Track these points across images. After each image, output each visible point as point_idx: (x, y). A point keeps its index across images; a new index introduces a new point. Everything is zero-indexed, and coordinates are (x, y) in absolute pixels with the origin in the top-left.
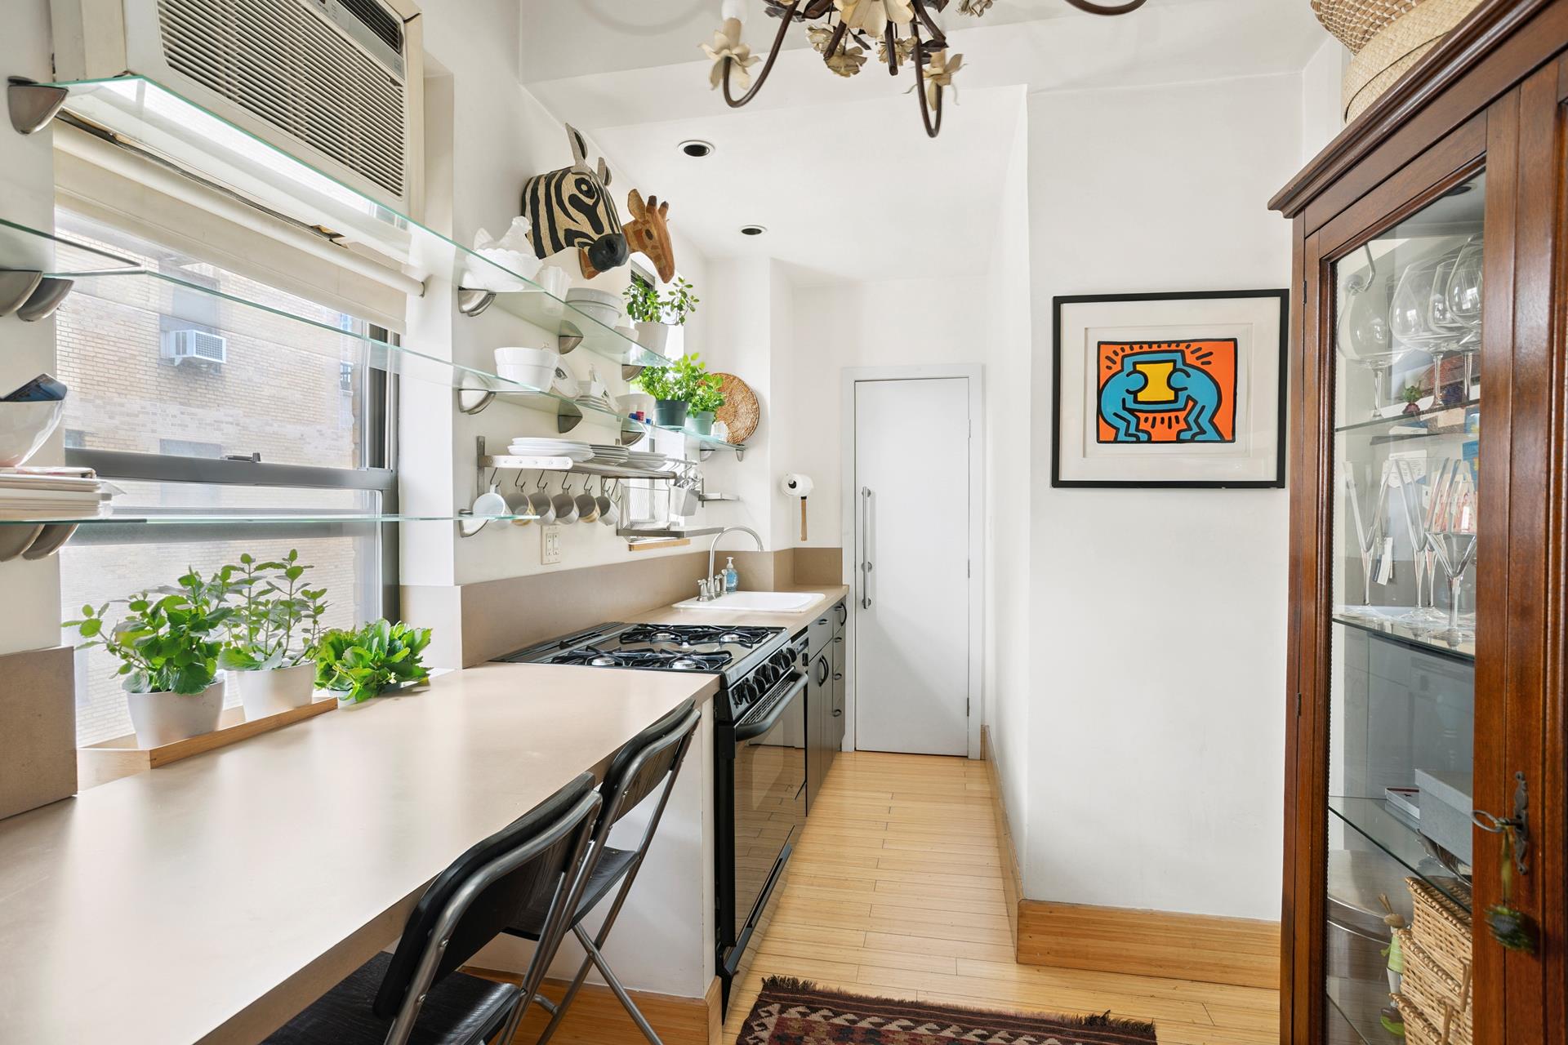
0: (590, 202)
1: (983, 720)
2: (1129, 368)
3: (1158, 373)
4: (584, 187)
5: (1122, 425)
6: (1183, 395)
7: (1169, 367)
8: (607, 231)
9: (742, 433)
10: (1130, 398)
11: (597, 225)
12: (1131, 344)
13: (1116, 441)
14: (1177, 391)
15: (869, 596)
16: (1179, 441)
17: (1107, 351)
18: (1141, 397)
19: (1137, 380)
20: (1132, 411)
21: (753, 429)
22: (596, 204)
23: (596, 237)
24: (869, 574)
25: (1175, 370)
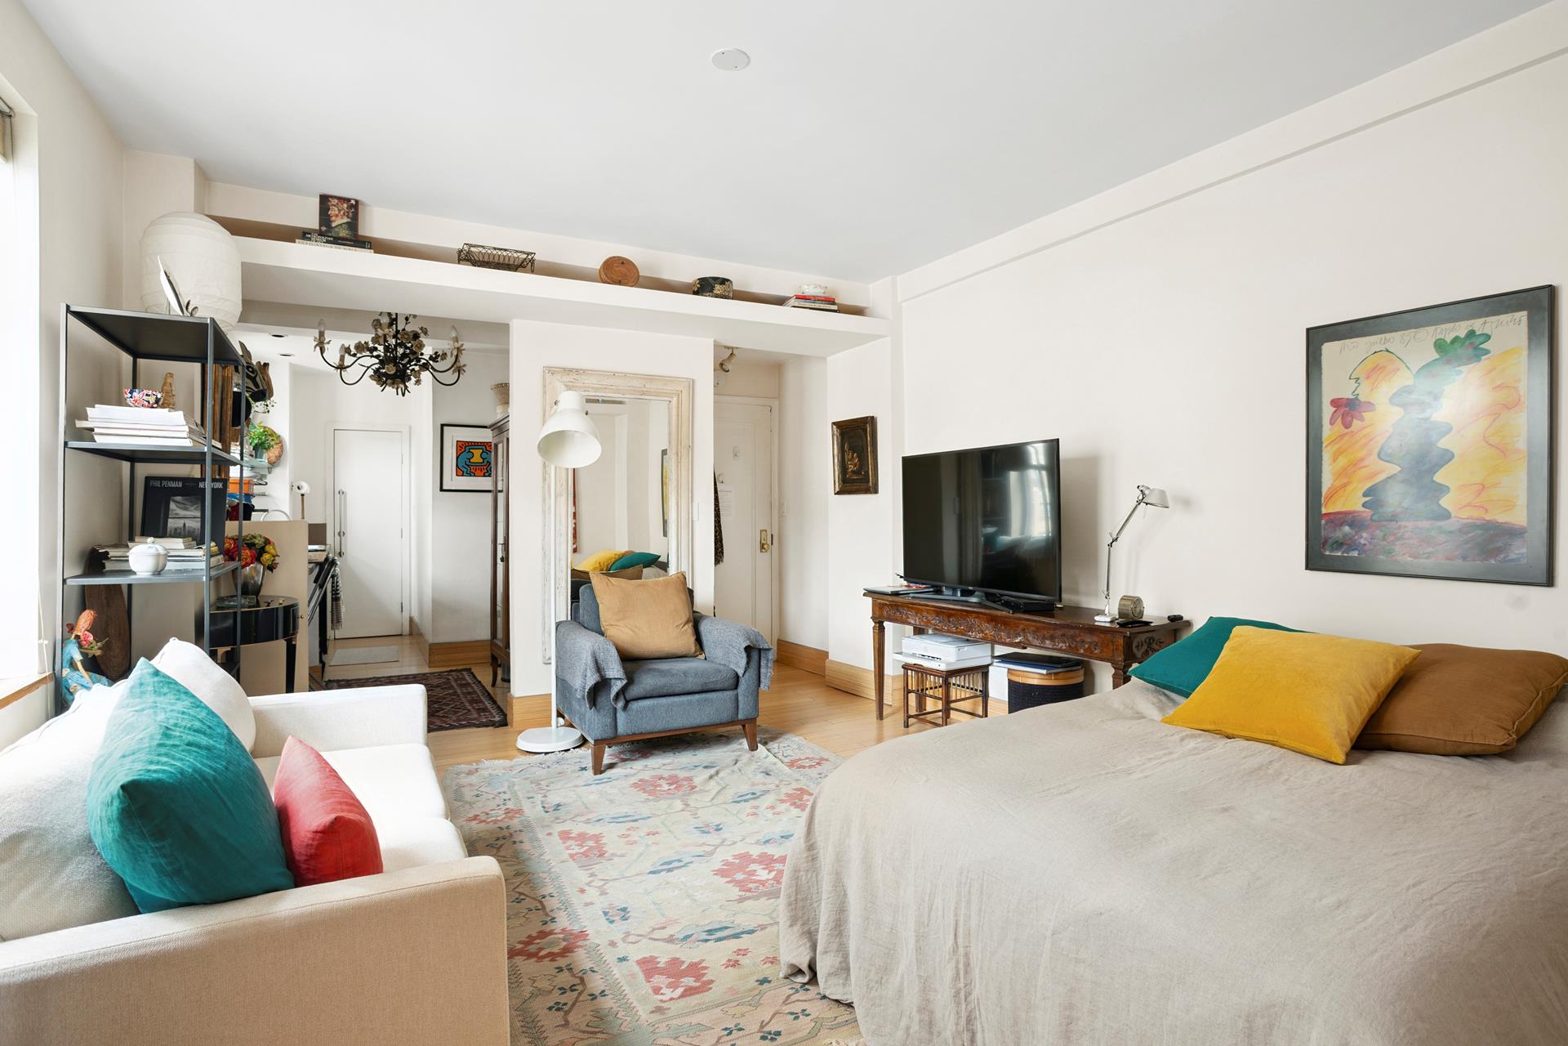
0: (253, 375)
1: (410, 614)
2: (467, 450)
3: (477, 453)
4: (250, 369)
5: (465, 470)
6: (486, 461)
7: (481, 451)
8: (261, 388)
9: (273, 459)
10: (468, 461)
11: (256, 385)
12: (468, 442)
13: (463, 475)
14: (484, 459)
15: (343, 550)
16: (484, 476)
17: (460, 444)
18: (471, 460)
19: (470, 455)
20: (468, 466)
21: (279, 457)
22: (256, 376)
23: (256, 390)
24: (343, 538)
25: (483, 452)
